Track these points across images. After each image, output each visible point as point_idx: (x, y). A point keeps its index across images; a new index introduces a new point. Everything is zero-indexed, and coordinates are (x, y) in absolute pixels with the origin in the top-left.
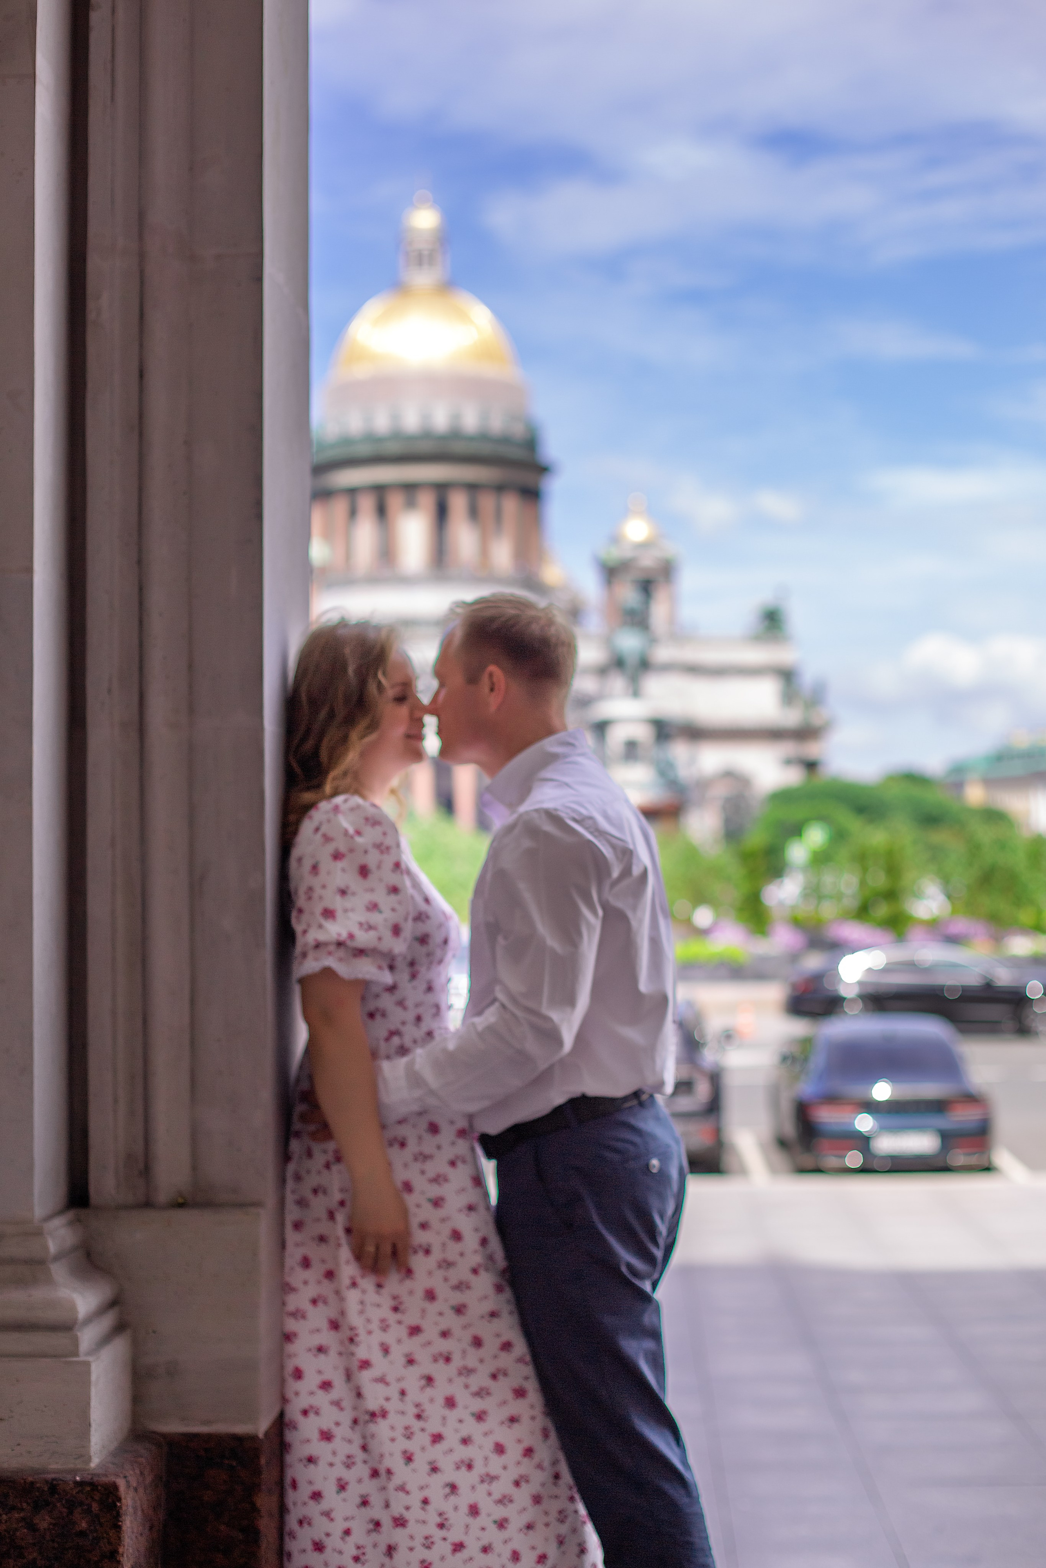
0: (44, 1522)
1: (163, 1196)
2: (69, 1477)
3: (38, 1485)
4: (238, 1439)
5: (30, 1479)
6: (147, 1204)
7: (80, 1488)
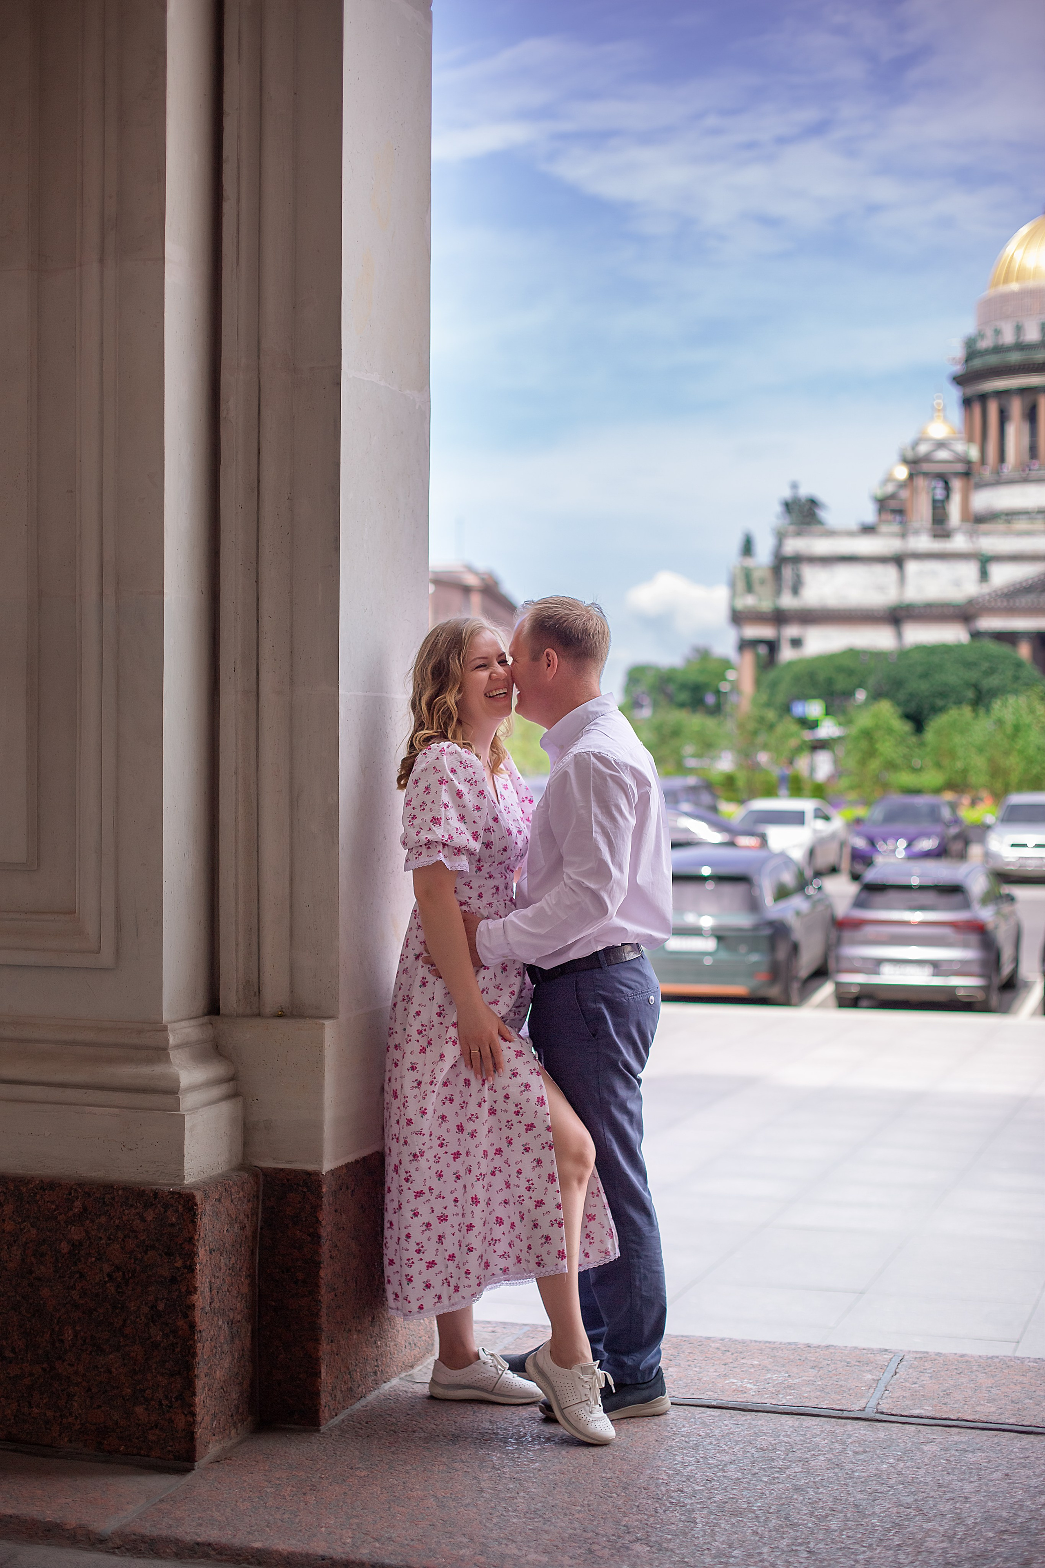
0: (150, 1216)
1: (268, 1010)
2: (166, 1188)
3: (147, 1192)
4: (308, 1174)
5: (142, 1188)
6: (259, 1015)
7: (172, 1195)
